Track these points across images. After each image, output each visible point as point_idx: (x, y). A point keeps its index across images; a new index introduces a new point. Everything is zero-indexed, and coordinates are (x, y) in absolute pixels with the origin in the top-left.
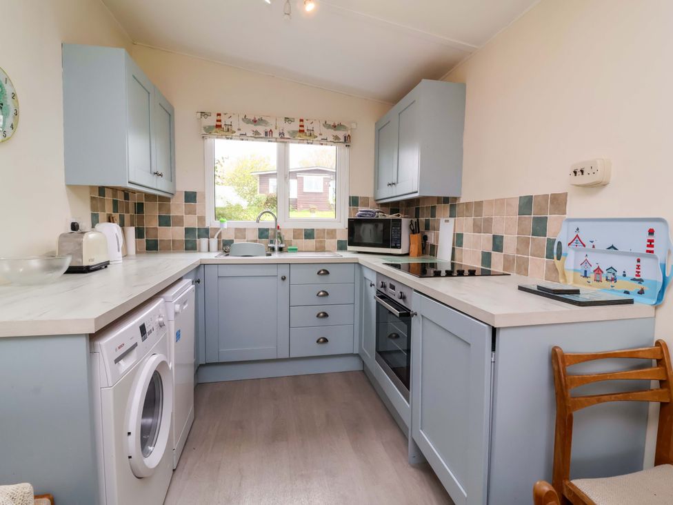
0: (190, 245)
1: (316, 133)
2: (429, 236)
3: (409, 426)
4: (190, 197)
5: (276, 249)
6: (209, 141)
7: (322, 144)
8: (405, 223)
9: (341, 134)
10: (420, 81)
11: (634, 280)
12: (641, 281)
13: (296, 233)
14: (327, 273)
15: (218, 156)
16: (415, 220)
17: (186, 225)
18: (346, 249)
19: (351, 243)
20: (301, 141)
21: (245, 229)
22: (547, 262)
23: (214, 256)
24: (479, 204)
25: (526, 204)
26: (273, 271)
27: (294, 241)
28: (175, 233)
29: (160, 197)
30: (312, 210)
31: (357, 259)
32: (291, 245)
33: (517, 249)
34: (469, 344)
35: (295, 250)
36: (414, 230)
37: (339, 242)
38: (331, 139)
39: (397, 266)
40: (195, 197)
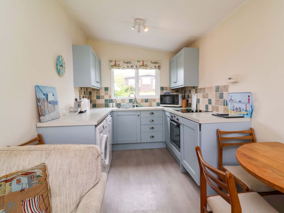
0: (106, 105)
1: (148, 65)
2: (189, 100)
3: (180, 160)
4: (106, 89)
5: (135, 106)
6: (112, 70)
7: (150, 69)
8: (180, 96)
9: (157, 65)
10: (183, 48)
11: (245, 111)
12: (247, 111)
13: (142, 100)
14: (153, 113)
15: (115, 75)
16: (184, 95)
17: (105, 98)
18: (160, 106)
19: (161, 103)
20: (143, 69)
21: (124, 99)
22: (224, 107)
23: (115, 108)
24: (204, 88)
25: (218, 89)
26: (135, 113)
27: (141, 103)
28: (102, 101)
29: (96, 89)
30: (146, 92)
31: (163, 108)
32: (140, 105)
33: (216, 103)
34: (194, 130)
35: (142, 106)
36: (184, 98)
37: (157, 103)
38: (153, 67)
39: (178, 111)
40: (108, 89)
